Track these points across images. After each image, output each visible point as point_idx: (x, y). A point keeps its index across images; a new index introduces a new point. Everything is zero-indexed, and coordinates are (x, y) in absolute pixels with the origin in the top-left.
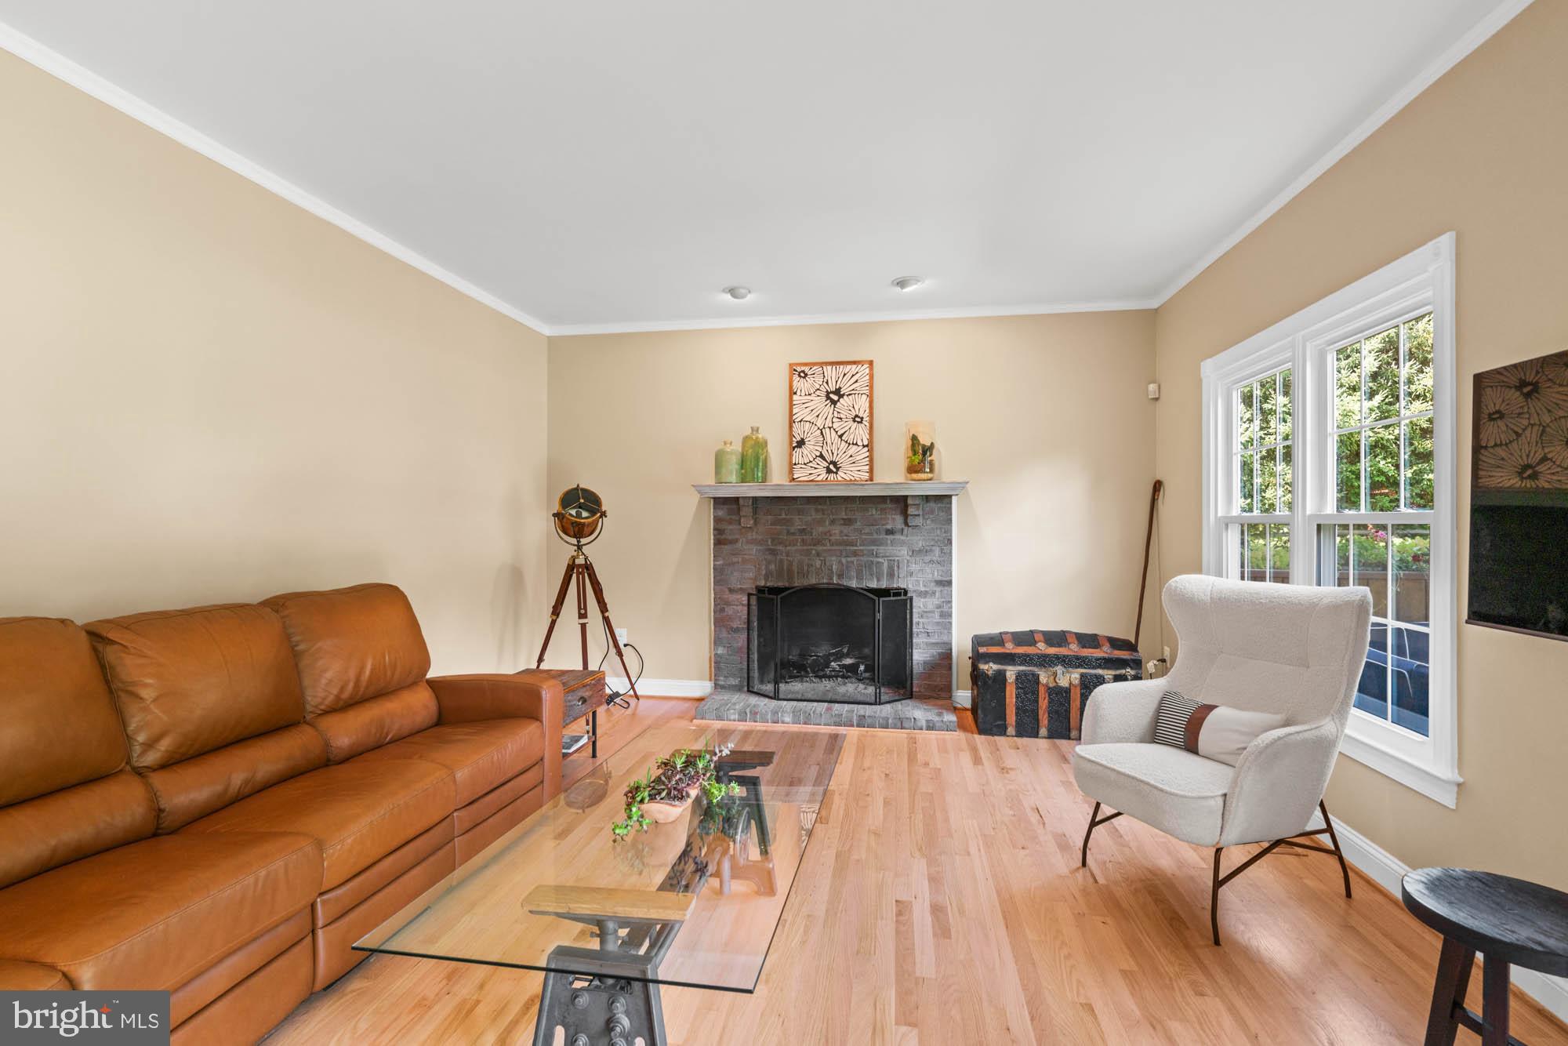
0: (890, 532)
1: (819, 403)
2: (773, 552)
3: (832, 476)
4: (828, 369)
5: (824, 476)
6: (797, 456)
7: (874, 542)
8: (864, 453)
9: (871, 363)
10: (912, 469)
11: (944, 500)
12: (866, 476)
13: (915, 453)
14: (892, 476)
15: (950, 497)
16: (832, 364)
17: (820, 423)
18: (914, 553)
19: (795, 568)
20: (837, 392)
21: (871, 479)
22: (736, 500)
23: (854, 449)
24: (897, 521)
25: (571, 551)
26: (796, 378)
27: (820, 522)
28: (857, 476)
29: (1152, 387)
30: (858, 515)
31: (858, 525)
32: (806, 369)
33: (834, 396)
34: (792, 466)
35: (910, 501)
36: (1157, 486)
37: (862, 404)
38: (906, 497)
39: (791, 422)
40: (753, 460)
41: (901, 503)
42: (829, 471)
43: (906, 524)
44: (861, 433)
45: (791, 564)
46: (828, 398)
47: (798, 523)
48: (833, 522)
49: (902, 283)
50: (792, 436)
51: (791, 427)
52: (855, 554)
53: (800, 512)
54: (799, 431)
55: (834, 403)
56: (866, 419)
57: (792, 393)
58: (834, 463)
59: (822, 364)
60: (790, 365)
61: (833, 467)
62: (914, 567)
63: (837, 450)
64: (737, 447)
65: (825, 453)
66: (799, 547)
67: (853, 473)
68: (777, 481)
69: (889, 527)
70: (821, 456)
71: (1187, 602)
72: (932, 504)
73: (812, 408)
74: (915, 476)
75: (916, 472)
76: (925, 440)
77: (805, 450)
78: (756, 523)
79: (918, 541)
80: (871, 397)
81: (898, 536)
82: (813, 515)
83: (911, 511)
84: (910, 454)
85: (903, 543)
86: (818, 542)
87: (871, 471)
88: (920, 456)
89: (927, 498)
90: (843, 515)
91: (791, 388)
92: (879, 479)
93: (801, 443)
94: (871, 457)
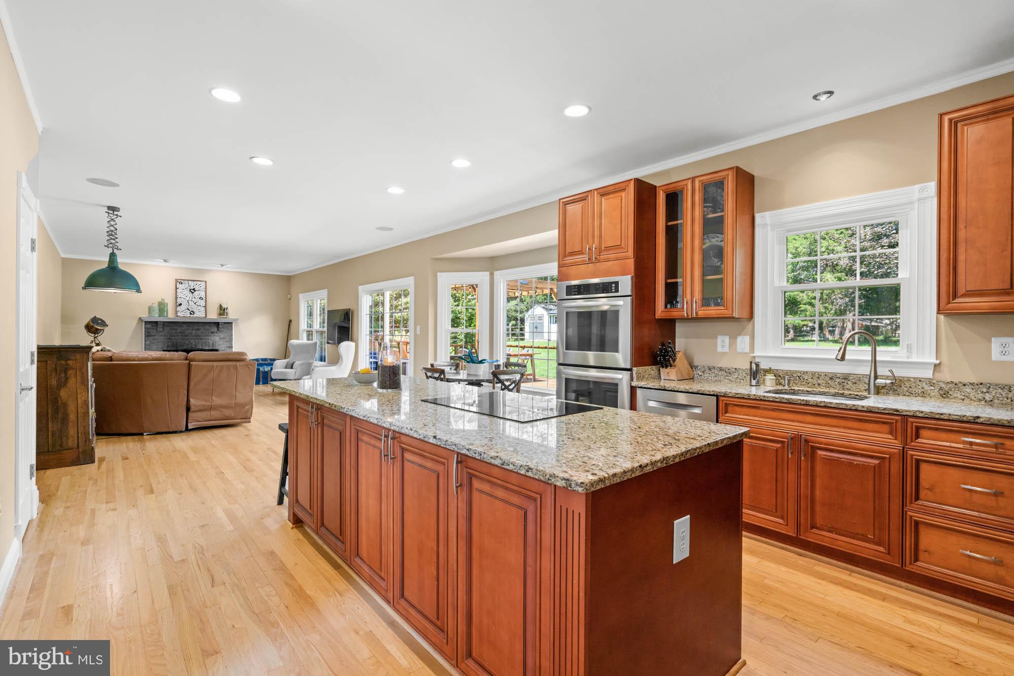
0: (212, 333)
1: (187, 292)
2: (171, 339)
3: (192, 316)
4: (190, 282)
5: (189, 315)
6: (179, 308)
7: (207, 336)
8: (204, 309)
9: (206, 282)
10: (220, 314)
11: (230, 324)
12: (204, 316)
13: (221, 310)
14: (213, 316)
15: (232, 323)
16: (192, 281)
17: (187, 299)
18: (220, 338)
19: (179, 344)
20: (194, 289)
21: (206, 317)
22: (156, 322)
23: (199, 308)
24: (215, 329)
25: (92, 339)
26: (178, 284)
27: (188, 330)
28: (201, 316)
29: (289, 296)
30: (201, 328)
31: (202, 331)
32: (182, 281)
33: (193, 291)
34: (176, 312)
35: (220, 324)
36: (290, 321)
37: (203, 294)
38: (218, 323)
39: (176, 298)
40: (162, 308)
41: (217, 324)
42: (191, 314)
43: (218, 330)
44: (202, 303)
45: (177, 343)
46: (190, 291)
47: (179, 330)
48: (192, 330)
49: (222, 265)
50: (176, 302)
52: (201, 339)
53: (180, 326)
54: (179, 301)
55: (193, 293)
56: (204, 299)
57: (177, 288)
58: (193, 312)
59: (188, 280)
60: (176, 279)
61: (192, 313)
62: (220, 343)
63: (193, 307)
64: (156, 305)
65: (189, 309)
66: (180, 337)
67: (199, 314)
68: (171, 316)
69: (213, 331)
70: (188, 309)
71: (293, 345)
72: (226, 325)
73: (184, 293)
74: (222, 317)
75: (222, 315)
76: (224, 306)
77: (181, 307)
78: (163, 330)
79: (222, 335)
80: (206, 292)
81: (215, 334)
82: (185, 327)
83: (220, 326)
84: (219, 309)
85: (217, 336)
86: (187, 336)
87: (206, 314)
88: (222, 311)
89: (225, 323)
90: (196, 328)
91: (176, 286)
92: (208, 317)
93: (180, 305)
94: (206, 310)
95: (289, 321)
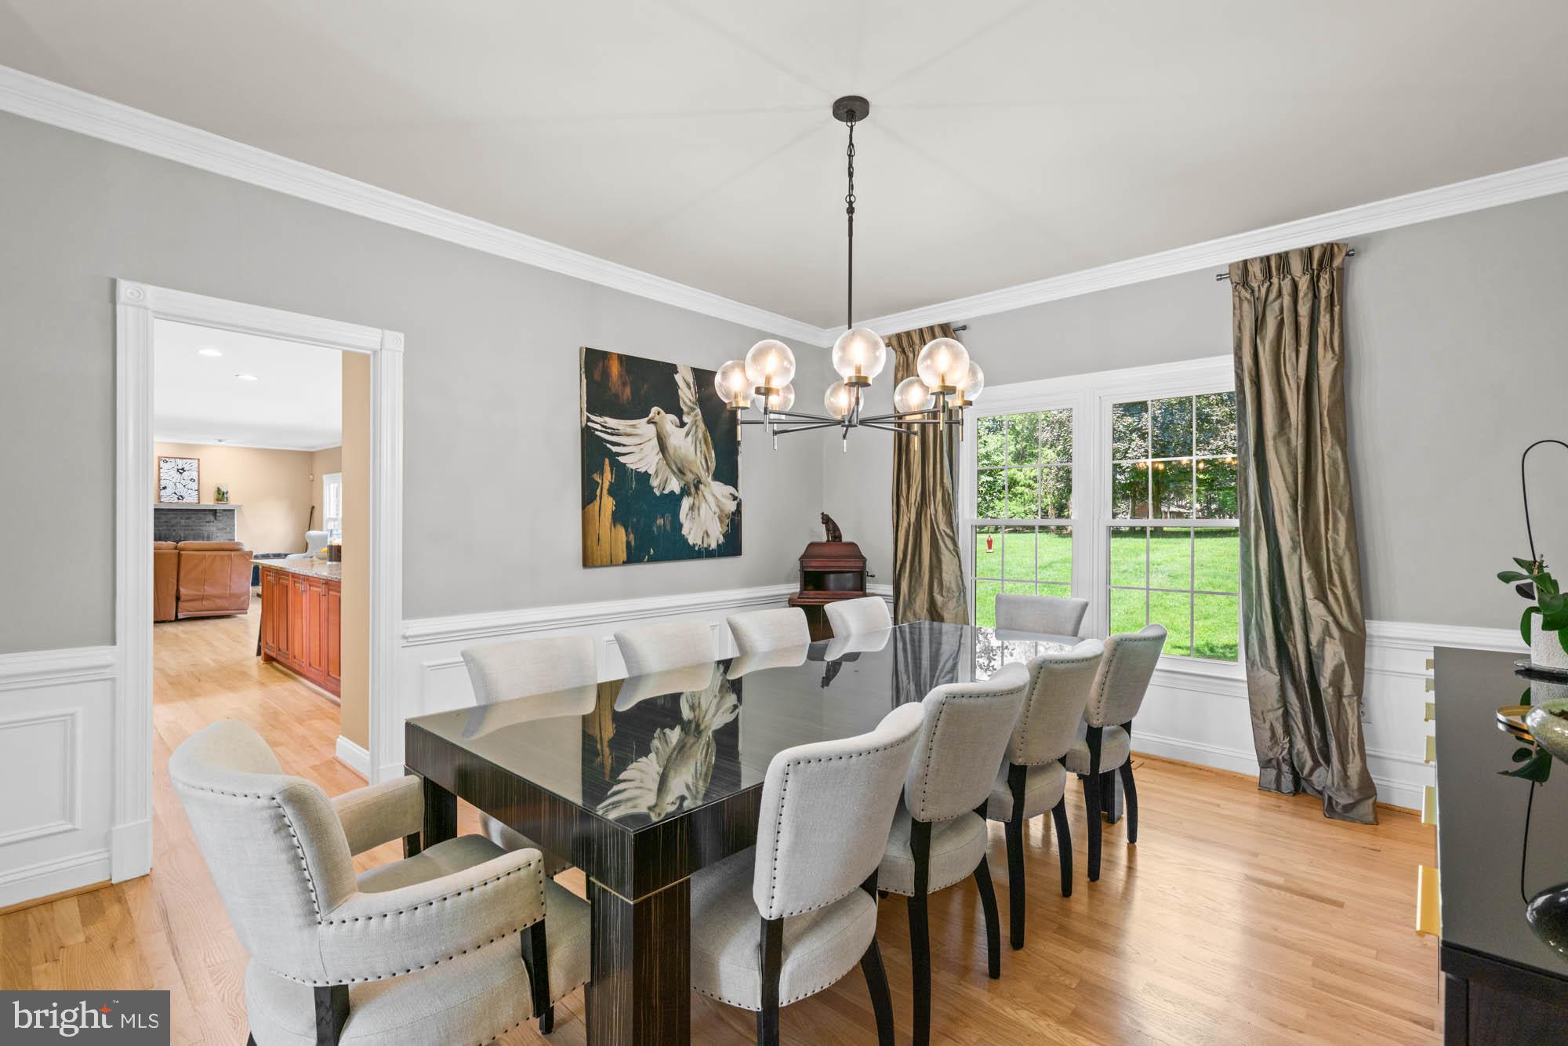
0: (209, 522)
1: (174, 473)
3: (180, 501)
4: (178, 460)
5: (176, 501)
6: (163, 493)
7: (201, 526)
8: (196, 493)
9: (199, 460)
10: (218, 500)
11: (232, 511)
12: (197, 501)
13: (219, 494)
14: (208, 502)
15: (234, 510)
16: (180, 458)
17: (174, 481)
18: (219, 529)
20: (183, 469)
21: (199, 503)
23: (190, 491)
24: (212, 518)
26: (162, 462)
27: (176, 518)
28: (192, 501)
29: (310, 477)
30: (194, 516)
31: (194, 519)
32: (167, 459)
33: (181, 471)
34: (159, 497)
35: (218, 511)
36: (313, 508)
37: (195, 475)
38: (216, 510)
41: (214, 512)
42: (179, 499)
43: (216, 519)
44: (195, 486)
45: (160, 534)
46: (178, 471)
47: (164, 519)
48: (181, 518)
49: (220, 440)
50: (159, 485)
51: (159, 481)
52: (192, 530)
53: (165, 514)
54: (163, 483)
55: (181, 473)
56: (196, 480)
57: (160, 468)
58: (181, 496)
59: (175, 458)
60: (159, 457)
61: (181, 497)
62: (218, 535)
63: (181, 490)
65: (177, 493)
66: (165, 527)
67: (190, 500)
69: (208, 520)
70: (175, 493)
71: (310, 537)
72: (226, 513)
73: (169, 474)
74: (220, 503)
75: (221, 501)
76: (224, 490)
77: (166, 490)
79: (221, 525)
80: (199, 472)
81: (211, 524)
82: (171, 515)
83: (218, 514)
84: (216, 493)
85: (213, 526)
86: (173, 526)
87: (199, 500)
88: (221, 495)
89: (225, 510)
90: (186, 516)
91: (159, 466)
92: (201, 503)
93: (165, 488)
94: (199, 494)
95: (310, 507)
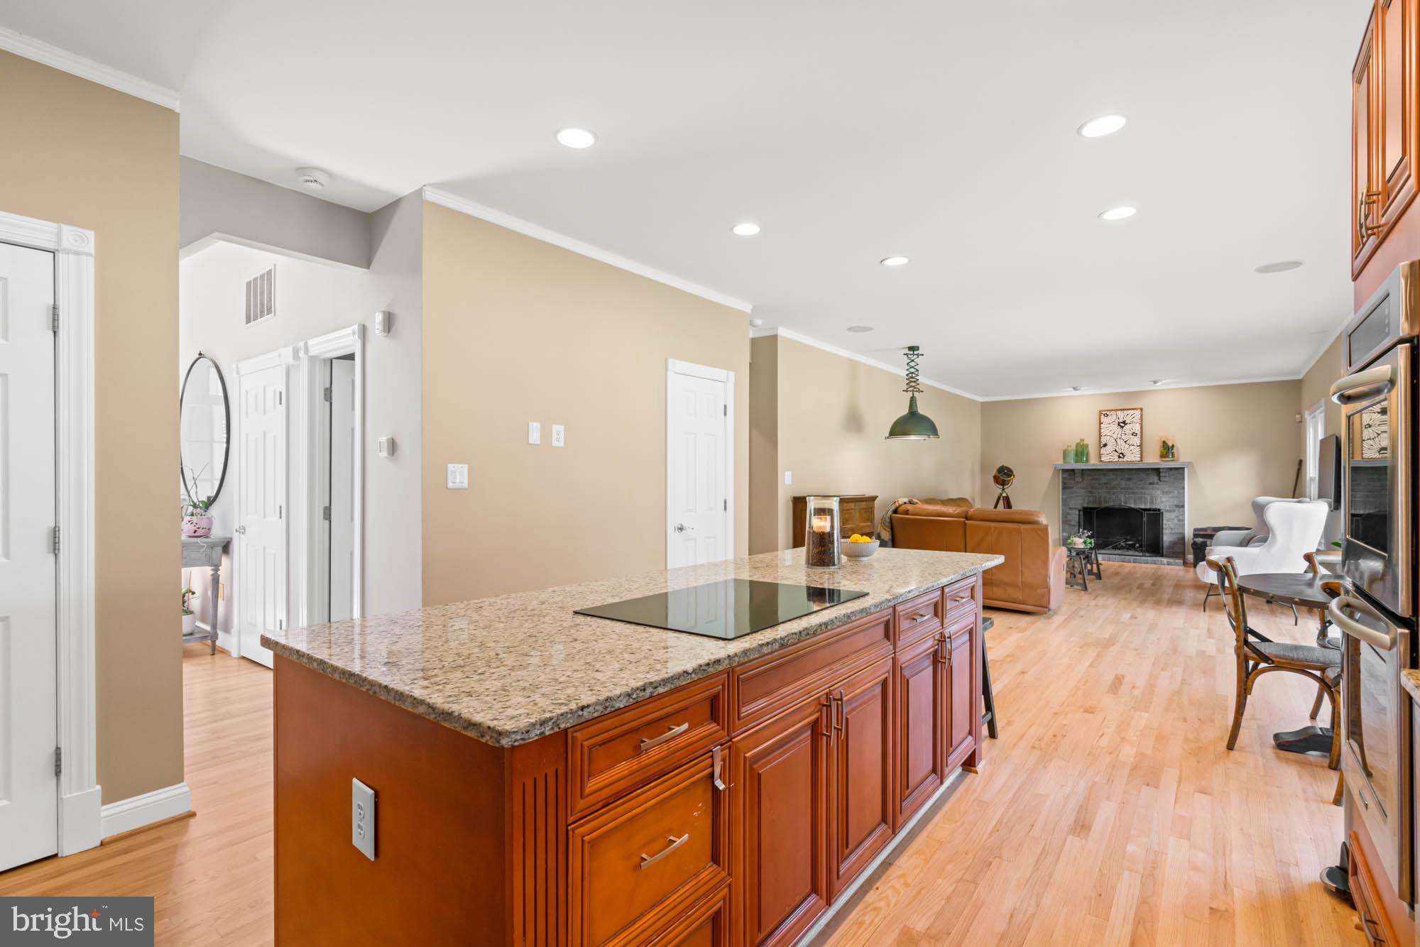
0: (1151, 484)
1: (1115, 427)
2: (1091, 492)
3: (1121, 460)
4: (1119, 413)
5: (1117, 459)
6: (1103, 451)
7: (1143, 488)
8: (1138, 449)
9: (1141, 409)
10: (1162, 456)
11: (1180, 471)
12: (1139, 459)
13: (1164, 449)
14: (1153, 459)
15: (1184, 468)
16: (1121, 410)
17: (1115, 436)
18: (1163, 493)
19: (1102, 499)
20: (1124, 422)
21: (1141, 460)
22: (1073, 470)
23: (1132, 447)
24: (1155, 479)
25: (1000, 491)
26: (1102, 416)
27: (1115, 479)
28: (1134, 459)
29: (1297, 416)
30: (1135, 477)
31: (1135, 481)
32: (1108, 413)
33: (1122, 424)
34: (1100, 455)
35: (1161, 470)
36: (1300, 462)
37: (1137, 428)
38: (1159, 469)
39: (1100, 436)
40: (1081, 451)
41: (1157, 471)
42: (1119, 457)
43: (1159, 480)
44: (1137, 440)
45: (1100, 497)
46: (1119, 425)
47: (1104, 480)
48: (1121, 479)
49: (1155, 382)
50: (1100, 442)
51: (1100, 438)
52: (1133, 493)
53: (1105, 475)
54: (1104, 440)
55: (1122, 427)
56: (1139, 435)
57: (1101, 423)
58: (1122, 454)
59: (1116, 410)
60: (1100, 411)
61: (1122, 455)
62: (1164, 499)
63: (1123, 447)
64: (1074, 447)
65: (1117, 450)
66: (1104, 490)
67: (1132, 456)
68: (1093, 462)
69: (1151, 481)
70: (1116, 451)
72: (1173, 472)
73: (1110, 429)
74: (1164, 459)
75: (1165, 457)
76: (1170, 443)
77: (1107, 448)
78: (1083, 480)
79: (1166, 487)
80: (1141, 424)
81: (1155, 486)
82: (1111, 475)
83: (1162, 474)
84: (1162, 449)
85: (1158, 489)
86: (1113, 488)
87: (1141, 457)
88: (1167, 450)
89: (1171, 469)
90: (1127, 476)
91: (1100, 421)
92: (1145, 461)
93: (1105, 445)
94: (1141, 451)
95: (1297, 463)
